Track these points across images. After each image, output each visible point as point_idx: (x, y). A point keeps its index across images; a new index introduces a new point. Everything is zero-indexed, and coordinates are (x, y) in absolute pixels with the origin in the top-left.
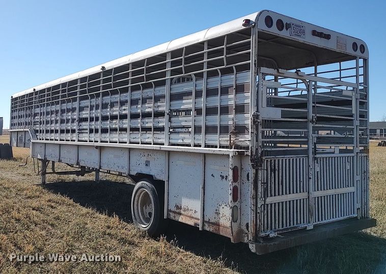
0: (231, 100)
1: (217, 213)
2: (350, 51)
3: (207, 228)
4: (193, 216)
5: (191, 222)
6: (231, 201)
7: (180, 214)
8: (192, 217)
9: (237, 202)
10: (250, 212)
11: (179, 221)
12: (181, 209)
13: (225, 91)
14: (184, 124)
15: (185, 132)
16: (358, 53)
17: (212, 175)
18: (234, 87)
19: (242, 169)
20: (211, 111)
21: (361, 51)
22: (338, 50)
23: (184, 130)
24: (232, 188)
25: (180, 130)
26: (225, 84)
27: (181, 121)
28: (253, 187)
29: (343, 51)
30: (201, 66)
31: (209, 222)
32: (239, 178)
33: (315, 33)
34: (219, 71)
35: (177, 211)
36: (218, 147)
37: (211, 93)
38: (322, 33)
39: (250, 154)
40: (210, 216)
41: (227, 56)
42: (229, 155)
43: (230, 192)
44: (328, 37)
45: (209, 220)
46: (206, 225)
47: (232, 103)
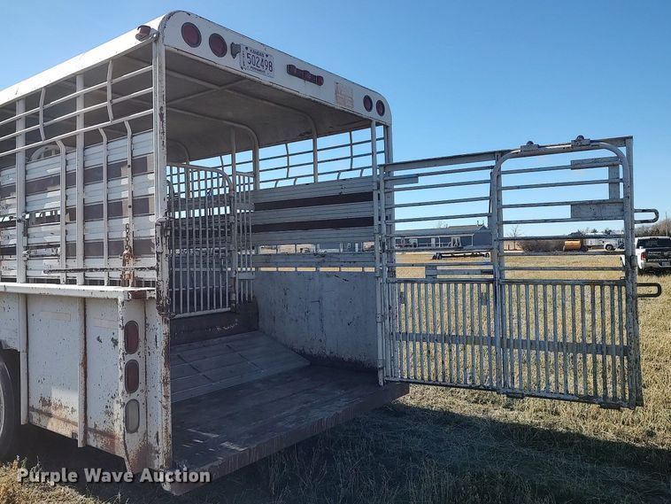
0: (124, 188)
1: (107, 413)
2: (359, 109)
3: (93, 442)
4: (69, 417)
5: (66, 431)
6: (123, 393)
7: (50, 415)
8: (67, 421)
9: (138, 391)
10: (160, 412)
11: (48, 428)
12: (50, 404)
13: (114, 171)
14: (49, 239)
15: (52, 255)
16: (374, 114)
17: (98, 339)
18: (129, 163)
19: (146, 325)
20: (91, 213)
21: (378, 112)
22: (338, 107)
23: (49, 251)
24: (123, 366)
25: (43, 251)
26: (114, 158)
27: (45, 234)
28: (163, 360)
29: (347, 108)
30: (71, 124)
31: (95, 431)
32: (141, 344)
33: (292, 70)
34: (102, 132)
35: (44, 409)
36: (106, 283)
37: (91, 176)
38: (306, 72)
39: (155, 296)
40: (97, 419)
41: (115, 101)
42: (116, 300)
43: (121, 373)
44: (318, 80)
45: (96, 425)
46: (91, 436)
47: (126, 194)
